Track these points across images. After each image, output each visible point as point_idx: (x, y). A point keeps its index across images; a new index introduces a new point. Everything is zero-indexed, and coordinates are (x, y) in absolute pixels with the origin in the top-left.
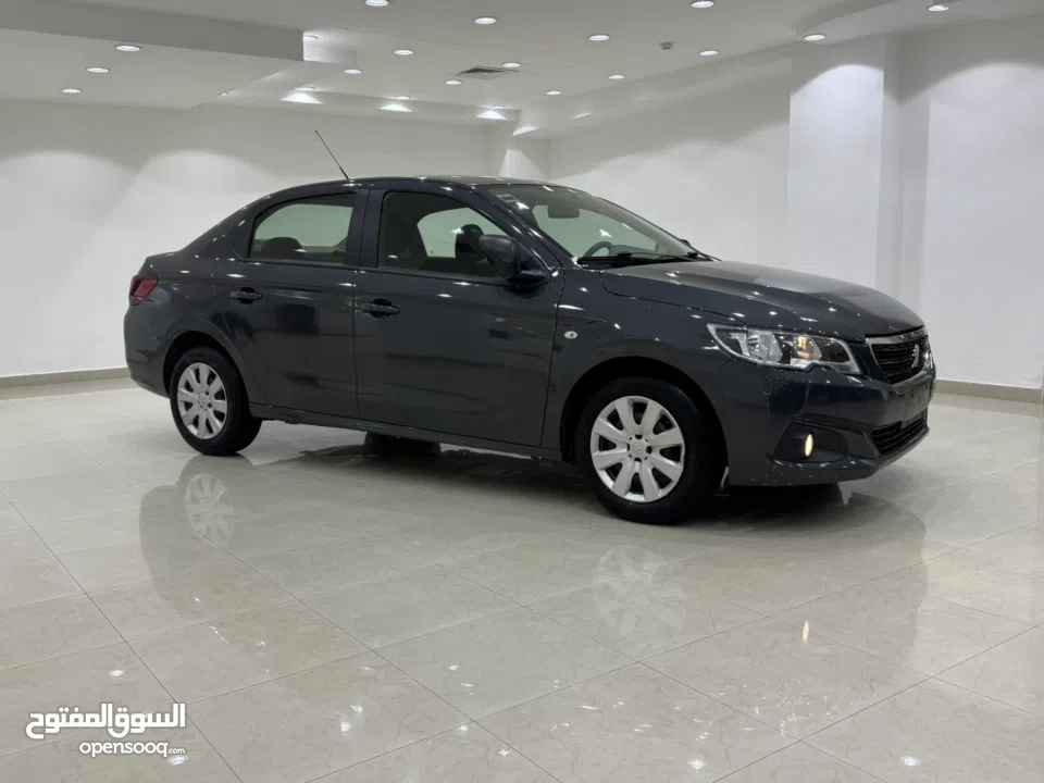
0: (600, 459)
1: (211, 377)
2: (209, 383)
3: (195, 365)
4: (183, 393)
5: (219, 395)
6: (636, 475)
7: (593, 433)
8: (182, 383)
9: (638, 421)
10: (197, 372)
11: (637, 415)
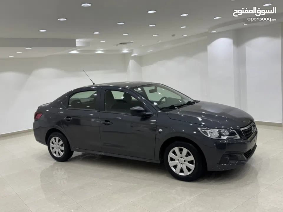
0: (171, 164)
1: (59, 140)
2: (59, 142)
3: (54, 137)
4: (51, 145)
5: (62, 145)
6: (182, 168)
7: (169, 157)
8: (51, 142)
9: (181, 153)
10: (55, 139)
11: (181, 152)
